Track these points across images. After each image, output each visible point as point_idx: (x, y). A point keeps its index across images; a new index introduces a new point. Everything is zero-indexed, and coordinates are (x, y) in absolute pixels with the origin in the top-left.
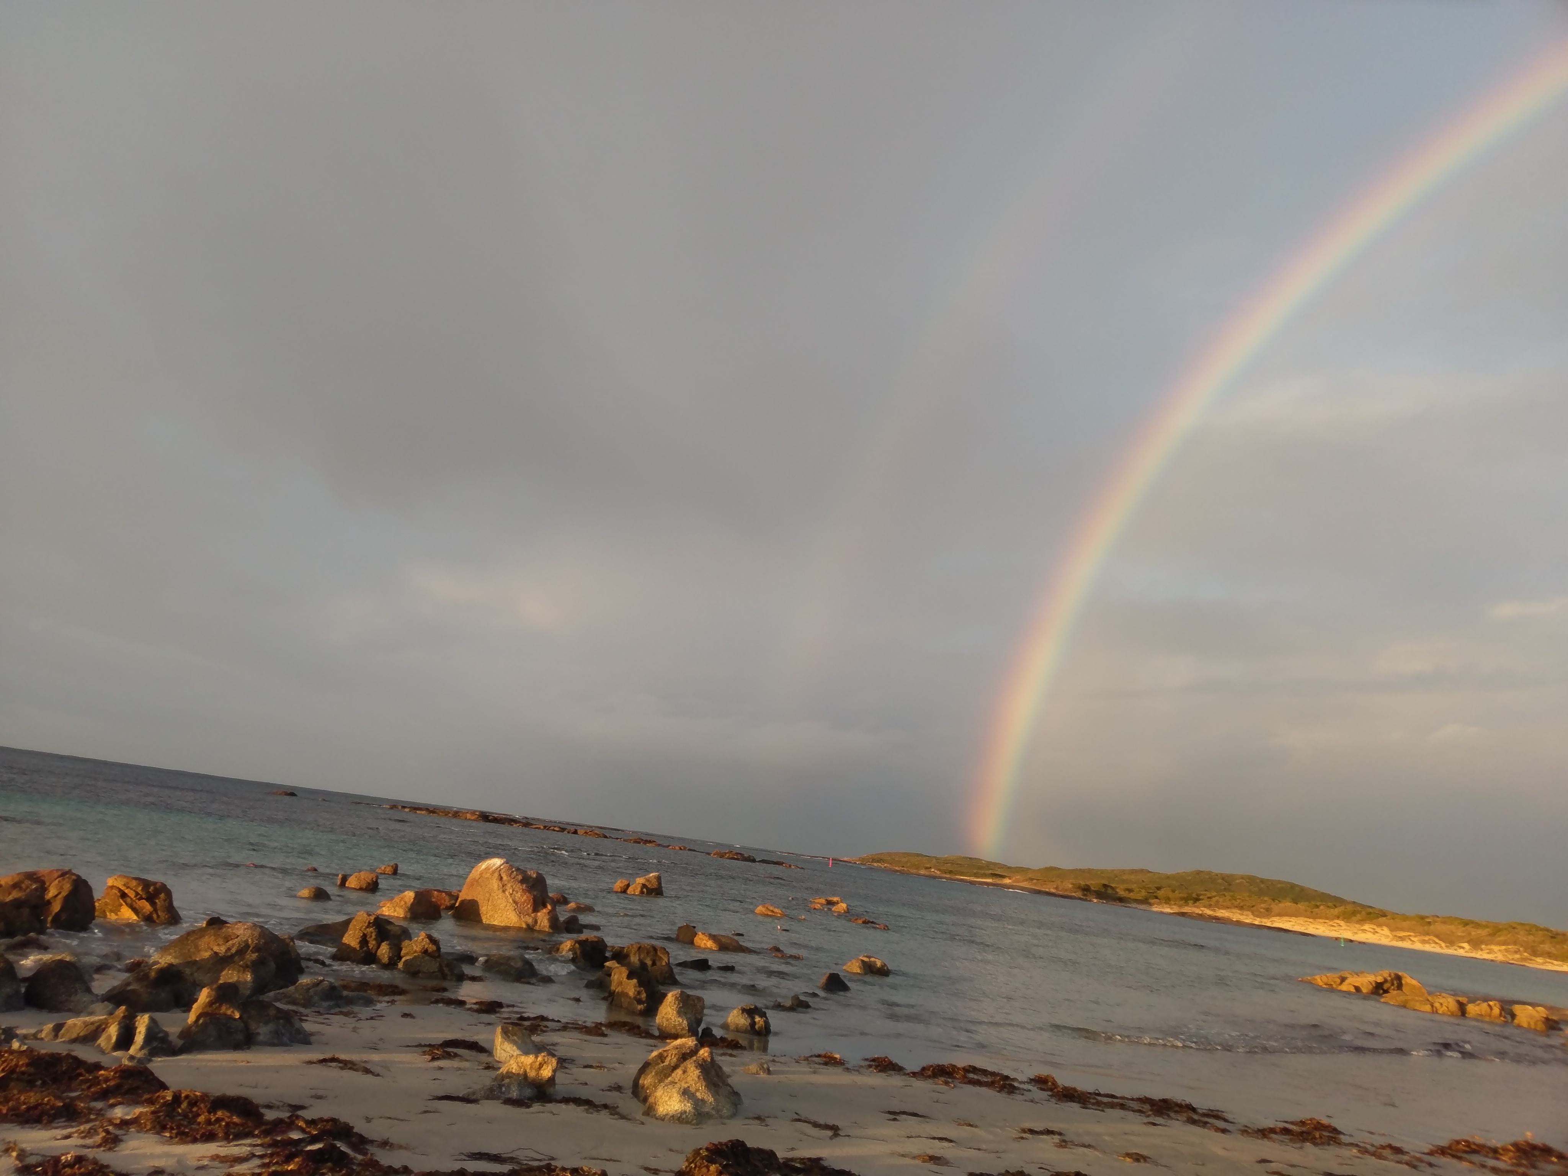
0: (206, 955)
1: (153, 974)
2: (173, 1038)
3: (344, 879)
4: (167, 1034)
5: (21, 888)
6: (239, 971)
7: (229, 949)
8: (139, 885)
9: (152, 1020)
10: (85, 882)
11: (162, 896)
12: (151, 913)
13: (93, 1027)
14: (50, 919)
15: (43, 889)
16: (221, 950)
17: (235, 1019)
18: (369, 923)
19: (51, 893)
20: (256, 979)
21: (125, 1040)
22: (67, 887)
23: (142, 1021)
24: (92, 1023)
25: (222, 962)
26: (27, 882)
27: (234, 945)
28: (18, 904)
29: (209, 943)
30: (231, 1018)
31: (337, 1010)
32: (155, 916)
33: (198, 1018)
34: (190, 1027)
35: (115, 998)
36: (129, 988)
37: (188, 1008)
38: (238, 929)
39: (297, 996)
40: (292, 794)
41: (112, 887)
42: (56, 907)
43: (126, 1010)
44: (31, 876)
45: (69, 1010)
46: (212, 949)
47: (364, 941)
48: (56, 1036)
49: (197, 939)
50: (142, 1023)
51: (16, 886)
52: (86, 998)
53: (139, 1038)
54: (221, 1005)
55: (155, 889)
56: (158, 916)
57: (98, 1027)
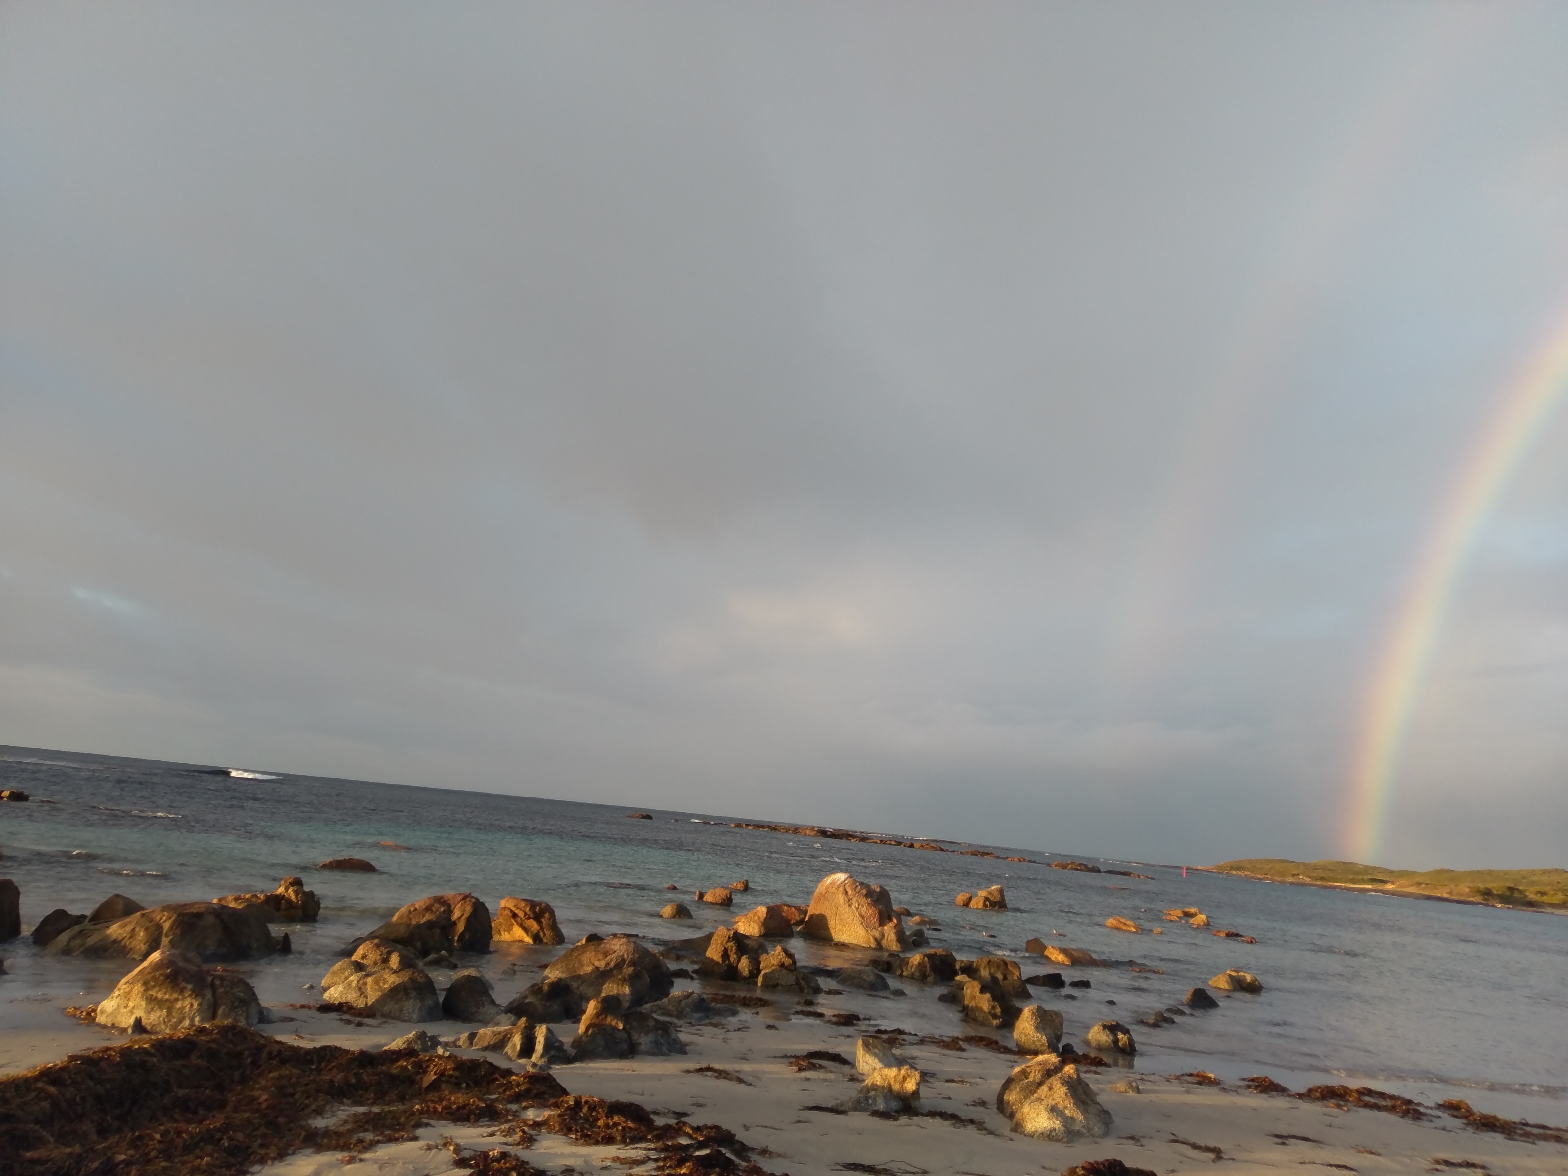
0: (589, 969)
1: (546, 988)
2: (567, 1047)
3: (701, 896)
4: (562, 1043)
5: (432, 911)
6: (618, 985)
7: (608, 964)
8: (526, 906)
9: (548, 1029)
10: (483, 904)
11: (547, 915)
12: (538, 932)
13: (500, 1037)
14: (456, 938)
15: (449, 911)
16: (601, 964)
17: (619, 1030)
18: (729, 938)
19: (455, 916)
20: (633, 993)
21: (527, 1049)
22: (469, 909)
23: (540, 1032)
24: (499, 1033)
25: (603, 975)
26: (437, 905)
27: (612, 959)
28: (430, 925)
29: (590, 959)
30: (615, 1028)
31: (707, 1021)
32: (541, 934)
33: (587, 1029)
34: (581, 1037)
35: (517, 1009)
36: (527, 1001)
37: (578, 1021)
38: (614, 945)
39: (670, 1007)
40: (648, 817)
41: (505, 908)
42: (461, 927)
43: (527, 1021)
44: (439, 900)
45: (479, 1021)
46: (593, 964)
47: (725, 955)
48: (471, 1044)
49: (579, 955)
50: (541, 1033)
51: (428, 909)
52: (492, 1010)
53: (539, 1047)
54: (606, 1017)
55: (541, 909)
56: (545, 934)
57: (504, 1037)
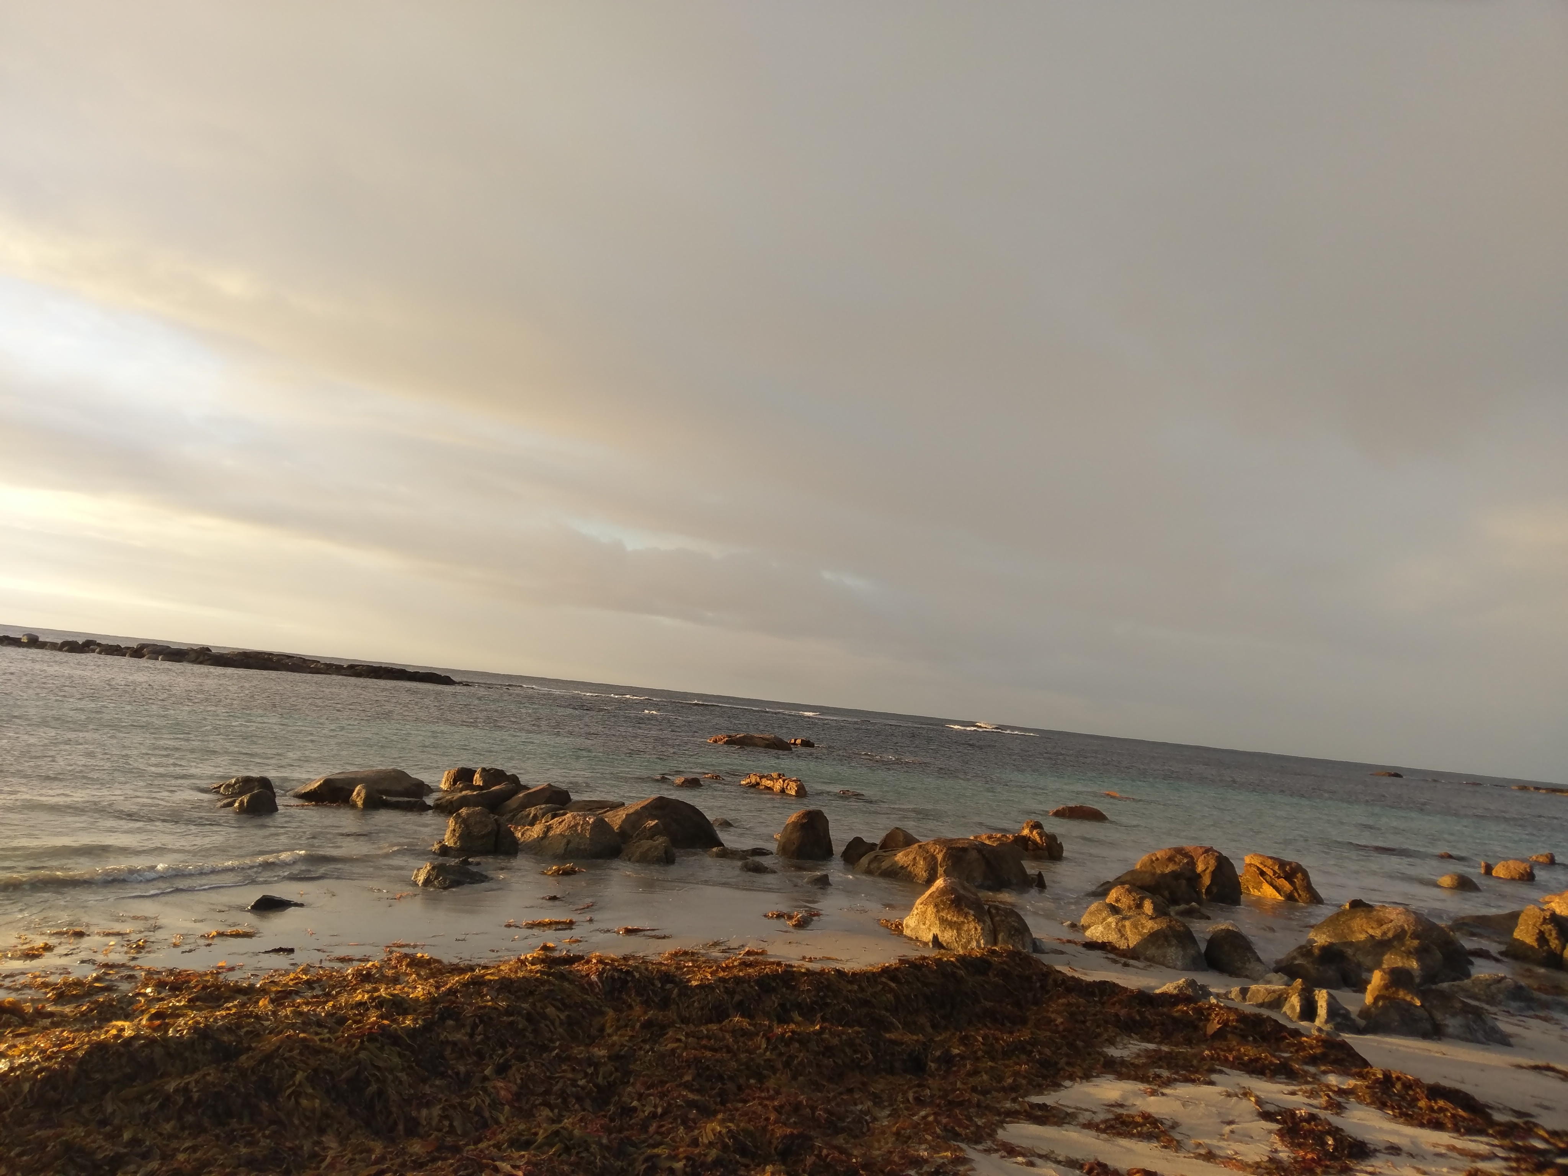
0: (1362, 937)
1: (1316, 952)
2: (1354, 1016)
3: (1489, 869)
4: (1348, 1012)
5: (1175, 862)
6: (1402, 957)
7: (1384, 933)
8: (1274, 864)
9: (1329, 994)
10: (1226, 859)
11: (1299, 875)
12: (1292, 891)
13: (1276, 995)
14: (1204, 891)
15: (1192, 863)
16: (1377, 933)
17: (1416, 1006)
18: (1545, 919)
19: (1200, 867)
20: (1423, 966)
21: (1309, 1011)
22: (1212, 863)
23: (1321, 996)
24: (1274, 991)
25: (1381, 946)
26: (1179, 857)
27: (1390, 930)
28: (1175, 875)
29: (1362, 926)
30: (1411, 1004)
31: (1531, 1013)
32: (1296, 894)
33: (1376, 999)
34: (1369, 1008)
35: (1288, 970)
36: (1297, 962)
37: (1363, 990)
38: (1389, 913)
39: (1477, 990)
41: (1250, 865)
42: (1207, 880)
43: (1303, 983)
44: (1180, 851)
45: (1247, 977)
46: (1367, 932)
47: (1542, 938)
48: (1244, 999)
49: (1348, 920)
51: (1171, 859)
52: (1259, 967)
53: (1322, 1010)
54: (1397, 990)
55: (1291, 868)
56: (1300, 895)
57: (1280, 996)
